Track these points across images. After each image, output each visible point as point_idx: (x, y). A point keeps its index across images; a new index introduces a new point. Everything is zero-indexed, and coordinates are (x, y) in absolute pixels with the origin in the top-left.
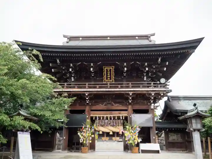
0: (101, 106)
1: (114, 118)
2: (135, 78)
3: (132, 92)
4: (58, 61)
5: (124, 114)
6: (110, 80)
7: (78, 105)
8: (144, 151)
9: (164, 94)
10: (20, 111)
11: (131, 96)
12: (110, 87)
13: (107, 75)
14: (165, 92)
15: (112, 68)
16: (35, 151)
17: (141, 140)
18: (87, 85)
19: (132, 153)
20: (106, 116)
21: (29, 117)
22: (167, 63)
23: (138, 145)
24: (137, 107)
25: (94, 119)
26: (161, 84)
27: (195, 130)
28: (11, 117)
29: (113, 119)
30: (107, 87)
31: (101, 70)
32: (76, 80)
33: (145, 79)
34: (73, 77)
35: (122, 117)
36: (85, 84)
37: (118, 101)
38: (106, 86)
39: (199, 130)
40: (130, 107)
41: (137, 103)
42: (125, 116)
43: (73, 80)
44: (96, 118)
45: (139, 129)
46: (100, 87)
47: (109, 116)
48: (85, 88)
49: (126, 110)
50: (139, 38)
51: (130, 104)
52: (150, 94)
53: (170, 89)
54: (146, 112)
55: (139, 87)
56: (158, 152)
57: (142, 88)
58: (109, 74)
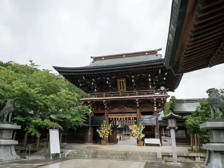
0: (116, 110)
1: (126, 119)
2: (142, 87)
3: (138, 99)
4: (84, 78)
5: (134, 116)
6: (123, 90)
7: (99, 109)
8: (147, 145)
9: (164, 99)
10: (51, 116)
11: (137, 102)
12: (121, 95)
13: (121, 86)
14: (164, 98)
15: (124, 80)
16: (73, 143)
17: (144, 136)
18: (104, 94)
19: (138, 145)
20: (120, 118)
21: (56, 119)
22: (166, 74)
23: (143, 140)
24: (144, 110)
25: (111, 120)
26: (161, 91)
27: (171, 128)
28: (43, 120)
29: (129, 120)
30: (118, 96)
31: (116, 82)
32: (98, 91)
33: (150, 88)
34: (95, 88)
35: (132, 118)
36: (103, 94)
37: (129, 105)
38: (118, 94)
39: (174, 128)
40: (138, 110)
41: (144, 107)
42: (134, 117)
43: (96, 91)
44: (112, 119)
45: (143, 128)
46: (114, 96)
47: (122, 117)
48: (102, 96)
49: (136, 113)
50: (149, 53)
51: (138, 108)
52: (153, 99)
53: (168, 95)
54: (151, 113)
55: (143, 94)
56: (158, 145)
57: (146, 95)
58: (122, 85)
